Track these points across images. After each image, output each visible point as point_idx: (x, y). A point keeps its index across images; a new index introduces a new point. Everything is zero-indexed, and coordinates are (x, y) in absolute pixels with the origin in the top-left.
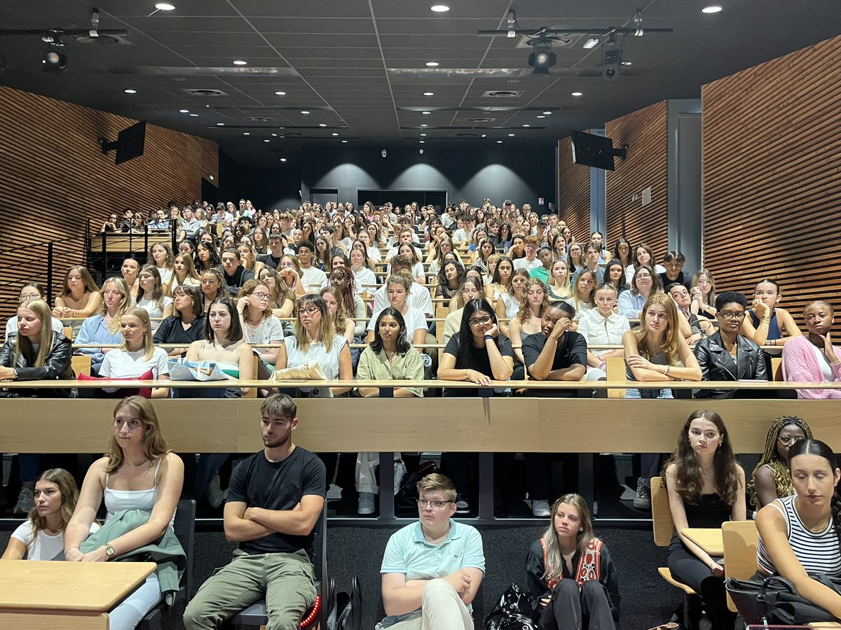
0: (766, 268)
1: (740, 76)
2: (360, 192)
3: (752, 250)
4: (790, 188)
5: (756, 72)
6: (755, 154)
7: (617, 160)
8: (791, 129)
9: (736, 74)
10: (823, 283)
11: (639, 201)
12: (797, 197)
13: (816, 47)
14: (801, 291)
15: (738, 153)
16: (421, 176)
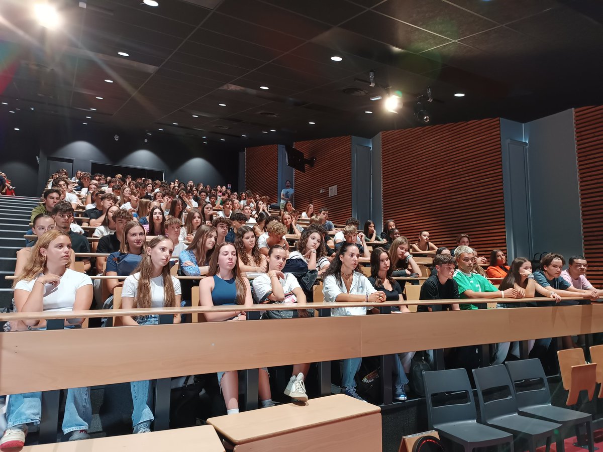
1: (412, 131)
2: (93, 164)
5: (424, 130)
6: (424, 174)
7: (307, 166)
11: (327, 193)
13: (469, 122)
15: (410, 172)
16: (143, 158)
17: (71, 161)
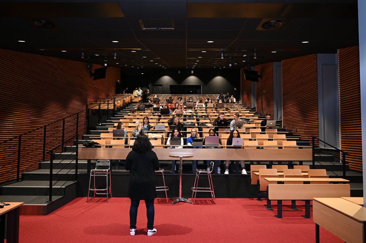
0: (297, 117)
2: (170, 85)
3: (294, 111)
4: (302, 94)
7: (259, 79)
8: (302, 78)
9: (290, 59)
10: (309, 122)
12: (304, 97)
14: (305, 124)
16: (192, 80)
17: (162, 85)
